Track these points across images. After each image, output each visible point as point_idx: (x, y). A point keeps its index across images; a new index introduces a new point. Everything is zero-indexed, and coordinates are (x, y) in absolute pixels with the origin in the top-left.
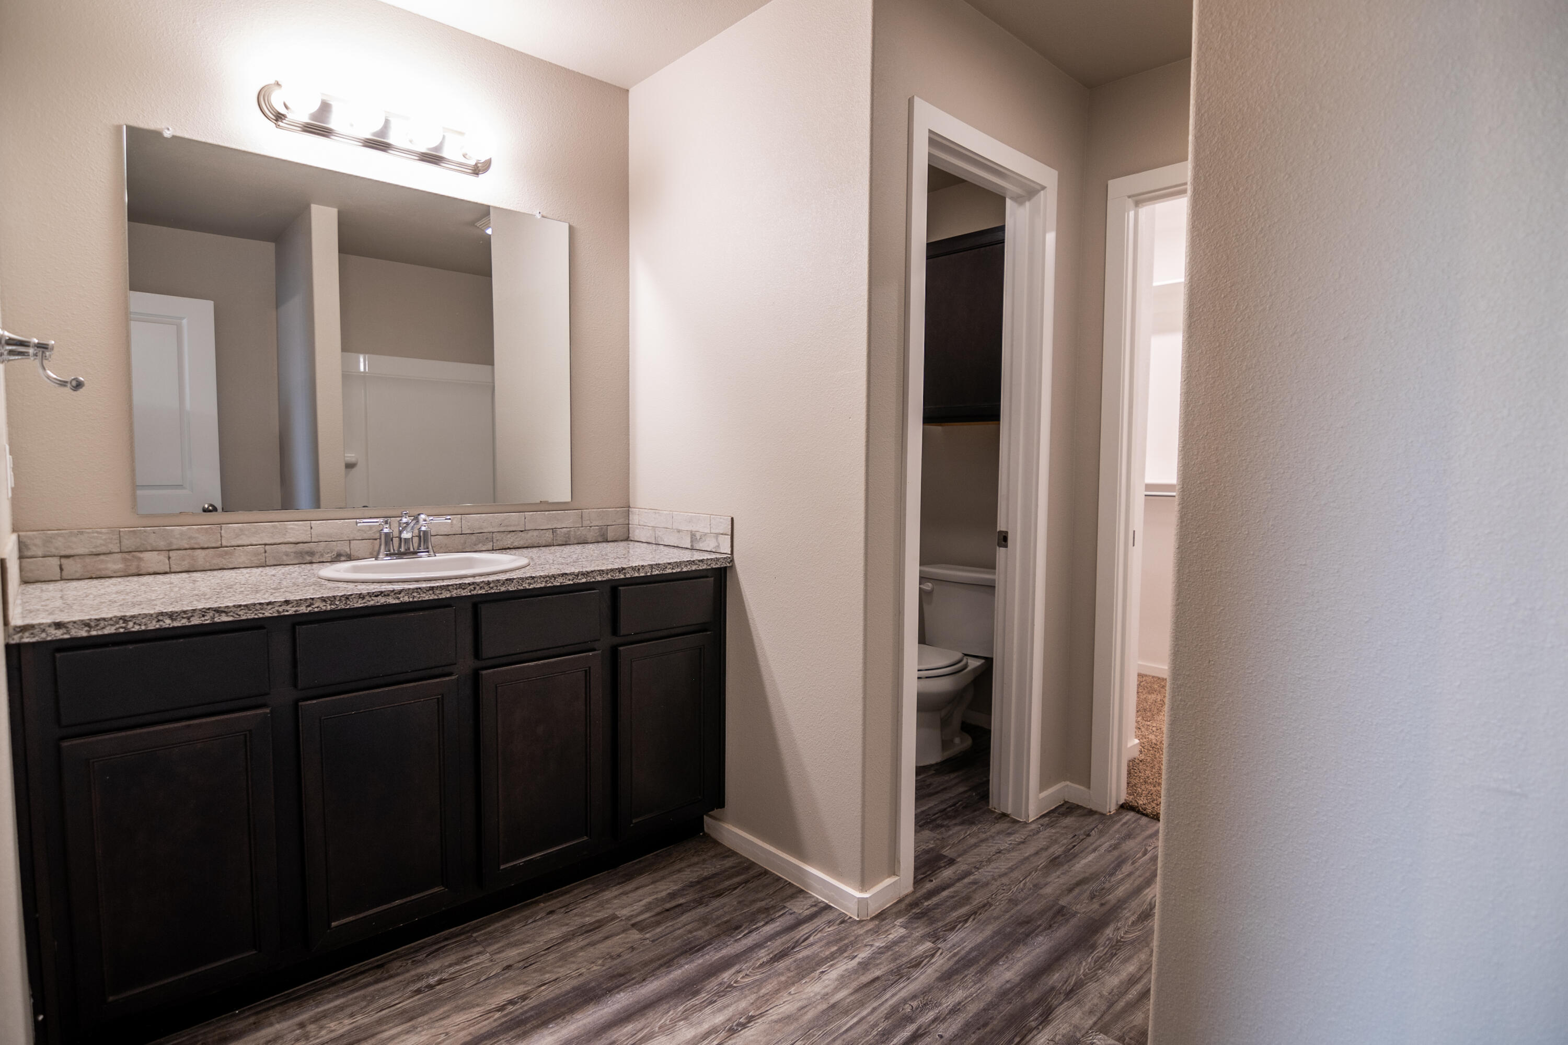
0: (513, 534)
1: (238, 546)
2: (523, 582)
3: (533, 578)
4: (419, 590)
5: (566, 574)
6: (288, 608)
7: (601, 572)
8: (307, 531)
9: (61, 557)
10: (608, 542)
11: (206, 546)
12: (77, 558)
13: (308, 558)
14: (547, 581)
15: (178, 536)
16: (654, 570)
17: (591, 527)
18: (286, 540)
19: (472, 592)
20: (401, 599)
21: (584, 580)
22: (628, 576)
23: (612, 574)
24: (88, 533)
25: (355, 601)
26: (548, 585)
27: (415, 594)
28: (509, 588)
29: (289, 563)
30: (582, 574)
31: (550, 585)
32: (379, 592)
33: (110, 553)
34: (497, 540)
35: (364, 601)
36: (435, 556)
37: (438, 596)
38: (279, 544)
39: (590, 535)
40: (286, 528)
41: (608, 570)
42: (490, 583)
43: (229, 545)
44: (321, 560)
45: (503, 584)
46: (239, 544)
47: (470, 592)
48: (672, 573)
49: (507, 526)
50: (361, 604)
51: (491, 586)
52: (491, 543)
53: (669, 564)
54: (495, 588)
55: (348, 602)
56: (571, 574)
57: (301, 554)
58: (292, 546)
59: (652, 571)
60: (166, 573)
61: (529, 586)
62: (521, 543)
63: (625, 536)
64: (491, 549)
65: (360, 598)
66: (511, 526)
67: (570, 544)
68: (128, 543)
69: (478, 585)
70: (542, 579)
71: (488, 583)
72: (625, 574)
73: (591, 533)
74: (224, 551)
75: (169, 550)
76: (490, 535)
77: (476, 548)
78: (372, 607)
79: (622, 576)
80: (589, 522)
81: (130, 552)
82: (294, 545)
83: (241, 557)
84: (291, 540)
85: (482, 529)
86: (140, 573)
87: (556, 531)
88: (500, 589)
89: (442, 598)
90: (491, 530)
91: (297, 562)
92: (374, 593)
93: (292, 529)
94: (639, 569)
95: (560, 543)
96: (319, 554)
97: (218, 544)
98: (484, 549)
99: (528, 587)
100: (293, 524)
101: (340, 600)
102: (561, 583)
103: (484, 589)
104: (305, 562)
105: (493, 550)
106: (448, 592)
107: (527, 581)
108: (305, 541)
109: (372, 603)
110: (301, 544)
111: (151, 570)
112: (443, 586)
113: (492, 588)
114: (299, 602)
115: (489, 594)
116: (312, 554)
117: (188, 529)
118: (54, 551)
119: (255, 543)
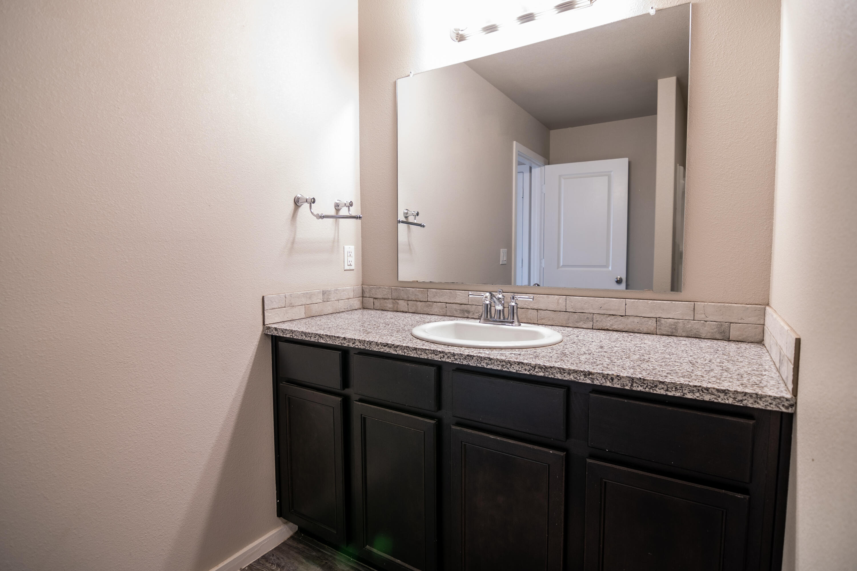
0: (613, 317)
1: (435, 302)
2: (481, 360)
3: (490, 359)
4: (408, 348)
5: (522, 363)
6: (345, 342)
7: (562, 370)
8: (466, 297)
9: (375, 298)
10: (729, 340)
11: (421, 300)
12: (378, 299)
13: (466, 315)
14: (504, 365)
15: (411, 293)
16: (635, 385)
17: (706, 321)
18: (456, 302)
19: (442, 359)
20: (398, 352)
21: (541, 374)
22: (596, 382)
23: (576, 376)
24: (382, 288)
25: (374, 346)
26: (504, 370)
27: (406, 351)
28: (470, 363)
29: (457, 316)
30: (539, 368)
31: (505, 369)
32: (386, 343)
33: (388, 299)
34: (597, 321)
35: (378, 348)
36: (520, 325)
37: (419, 356)
38: (453, 303)
39: (704, 331)
40: (456, 294)
41: (570, 370)
42: (455, 355)
43: (431, 301)
44: (473, 317)
45: (465, 358)
46: (435, 301)
47: (440, 358)
48: (666, 395)
49: (606, 310)
50: (377, 349)
51: (456, 357)
52: (591, 323)
53: (663, 383)
54: (459, 360)
55: (371, 346)
56: (529, 365)
57: (463, 311)
58: (459, 305)
59: (632, 385)
60: (406, 312)
61: (487, 366)
62: (621, 327)
63: (758, 338)
64: (591, 327)
65: (376, 345)
66: (610, 310)
67: (676, 336)
68: (395, 295)
69: (446, 354)
70: (499, 363)
71: (454, 355)
72: (592, 379)
73: (706, 328)
74: (428, 304)
75: (408, 300)
76: (590, 316)
77: (578, 325)
78: (382, 352)
79: (589, 381)
80: (703, 316)
81: (395, 299)
82: (460, 305)
83: (436, 308)
84: (458, 302)
85: (583, 309)
86: (398, 310)
87: (659, 321)
88: (462, 362)
89: (422, 358)
90: (592, 311)
91: (461, 316)
92: (383, 343)
93: (459, 295)
94: (612, 379)
95: (665, 333)
96: (472, 313)
97: (426, 300)
98: (585, 327)
99: (485, 366)
100: (460, 292)
101: (367, 344)
102: (517, 371)
103: (451, 358)
104: (465, 317)
105: (592, 329)
106: (426, 355)
107: (485, 361)
108: (465, 303)
109: (382, 350)
110: (463, 305)
111: (401, 310)
112: (423, 349)
113: (456, 359)
114: (350, 340)
115: (454, 363)
116: (468, 312)
117: (415, 290)
118: (372, 296)
119: (442, 301)
